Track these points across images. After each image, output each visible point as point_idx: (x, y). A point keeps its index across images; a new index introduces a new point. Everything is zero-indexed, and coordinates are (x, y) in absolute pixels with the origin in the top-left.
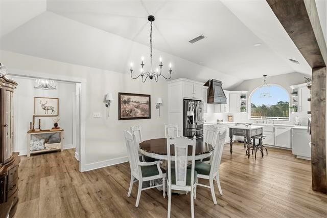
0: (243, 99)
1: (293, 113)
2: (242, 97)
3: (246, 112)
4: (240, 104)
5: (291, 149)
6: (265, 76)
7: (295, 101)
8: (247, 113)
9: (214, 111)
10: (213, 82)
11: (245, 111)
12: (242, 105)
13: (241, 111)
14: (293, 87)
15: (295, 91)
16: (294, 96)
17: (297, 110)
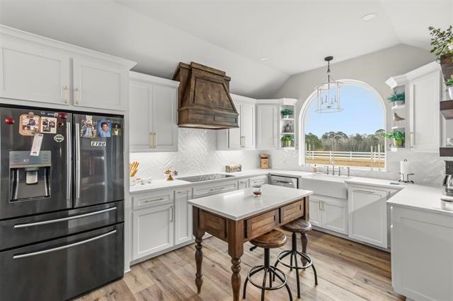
0: (287, 118)
1: (394, 149)
2: (284, 113)
3: (293, 148)
4: (281, 129)
5: (389, 248)
6: (328, 59)
7: (398, 118)
8: (297, 149)
9: (216, 145)
10: (194, 71)
11: (292, 145)
12: (285, 131)
13: (284, 145)
14: (392, 83)
15: (399, 92)
16: (396, 107)
17: (403, 142)
